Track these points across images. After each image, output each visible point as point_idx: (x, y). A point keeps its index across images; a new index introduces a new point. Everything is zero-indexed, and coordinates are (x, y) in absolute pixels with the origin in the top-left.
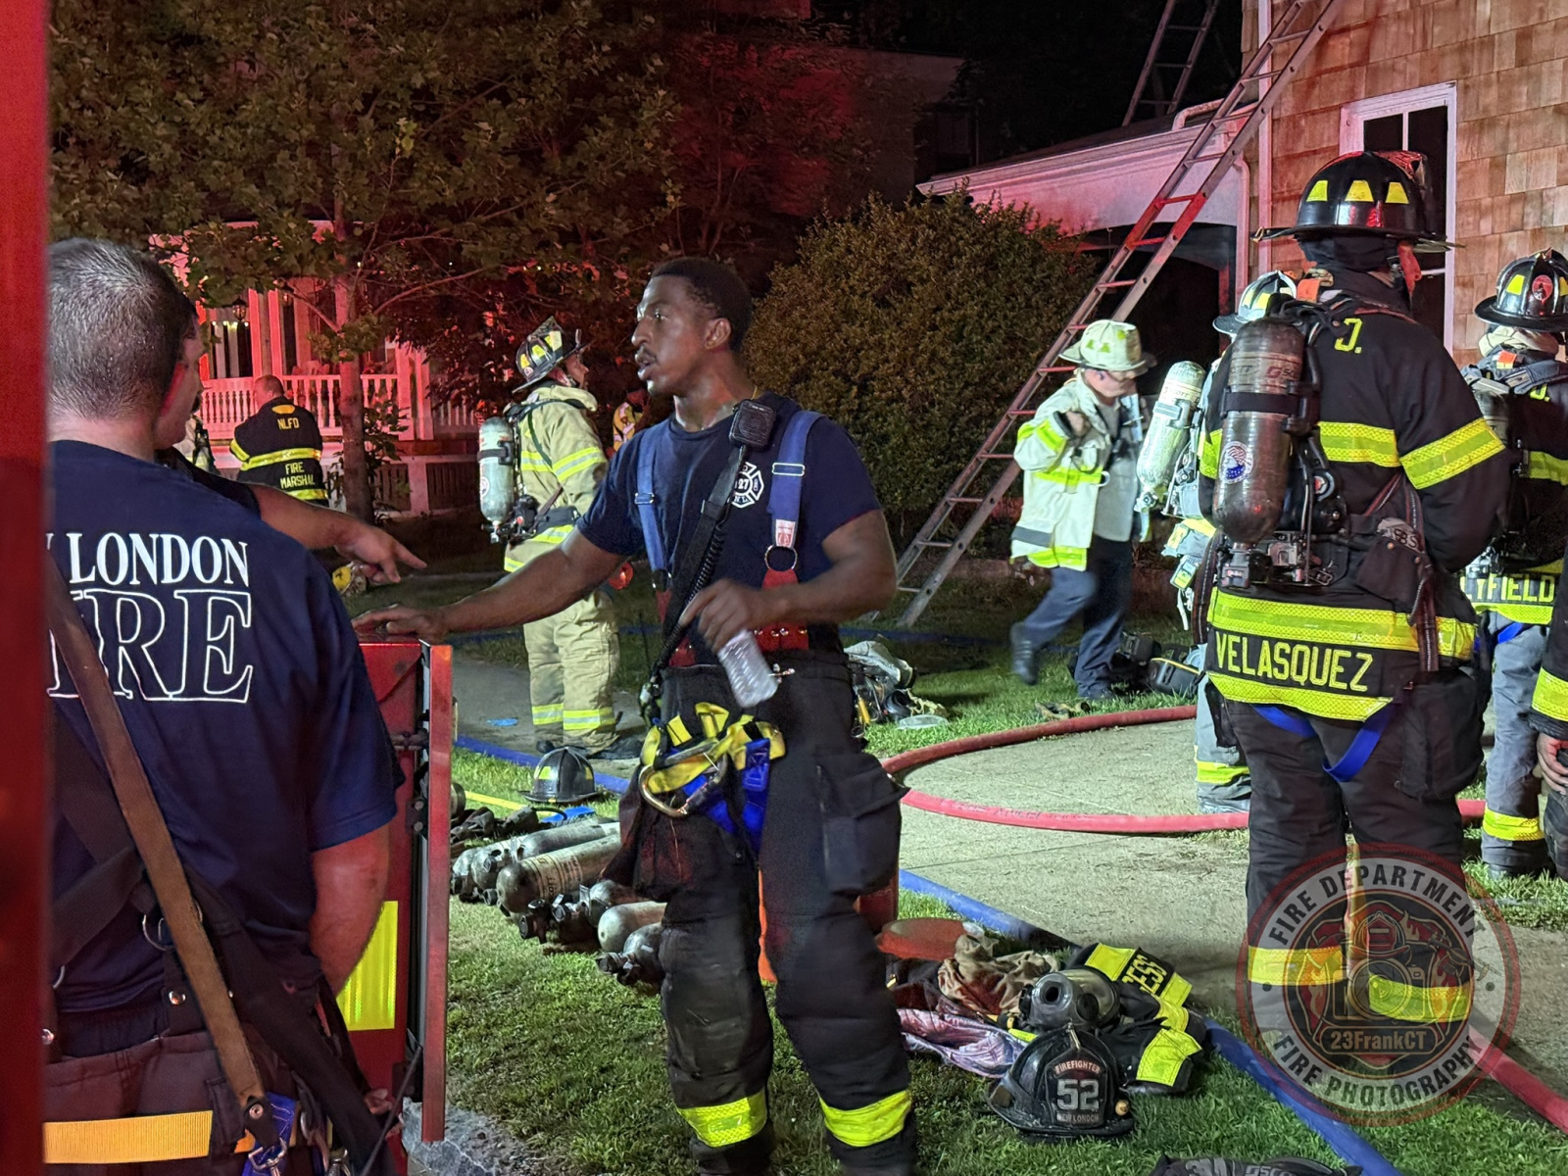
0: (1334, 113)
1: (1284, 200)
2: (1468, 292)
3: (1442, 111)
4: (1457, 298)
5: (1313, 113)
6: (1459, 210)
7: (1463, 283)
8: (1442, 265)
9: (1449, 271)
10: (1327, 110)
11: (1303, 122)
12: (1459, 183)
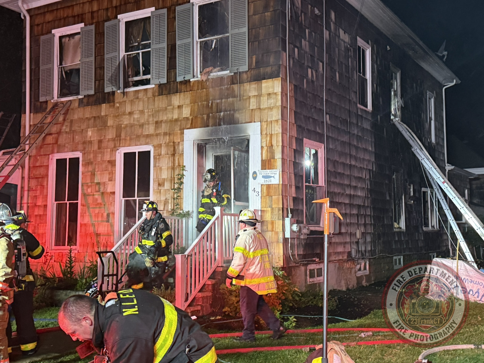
0: (47, 156)
1: (32, 178)
2: (84, 207)
3: (78, 158)
4: (81, 209)
5: (41, 155)
6: (82, 185)
7: (83, 205)
8: (78, 200)
9: (79, 201)
10: (45, 155)
11: (38, 158)
12: (82, 178)
